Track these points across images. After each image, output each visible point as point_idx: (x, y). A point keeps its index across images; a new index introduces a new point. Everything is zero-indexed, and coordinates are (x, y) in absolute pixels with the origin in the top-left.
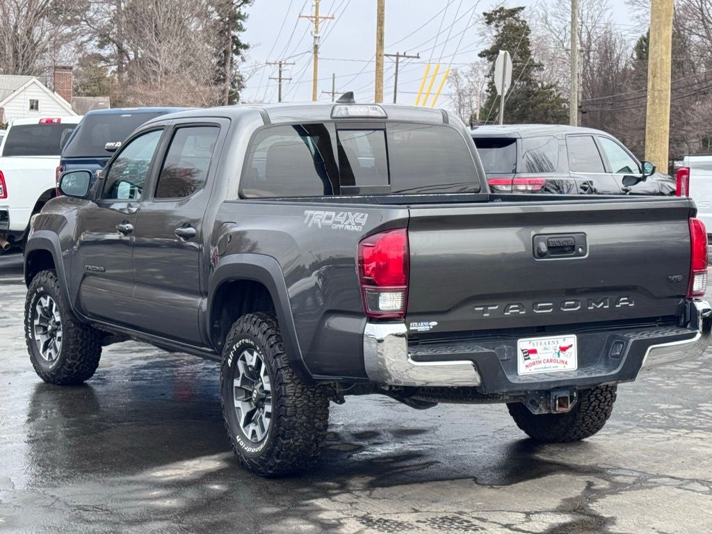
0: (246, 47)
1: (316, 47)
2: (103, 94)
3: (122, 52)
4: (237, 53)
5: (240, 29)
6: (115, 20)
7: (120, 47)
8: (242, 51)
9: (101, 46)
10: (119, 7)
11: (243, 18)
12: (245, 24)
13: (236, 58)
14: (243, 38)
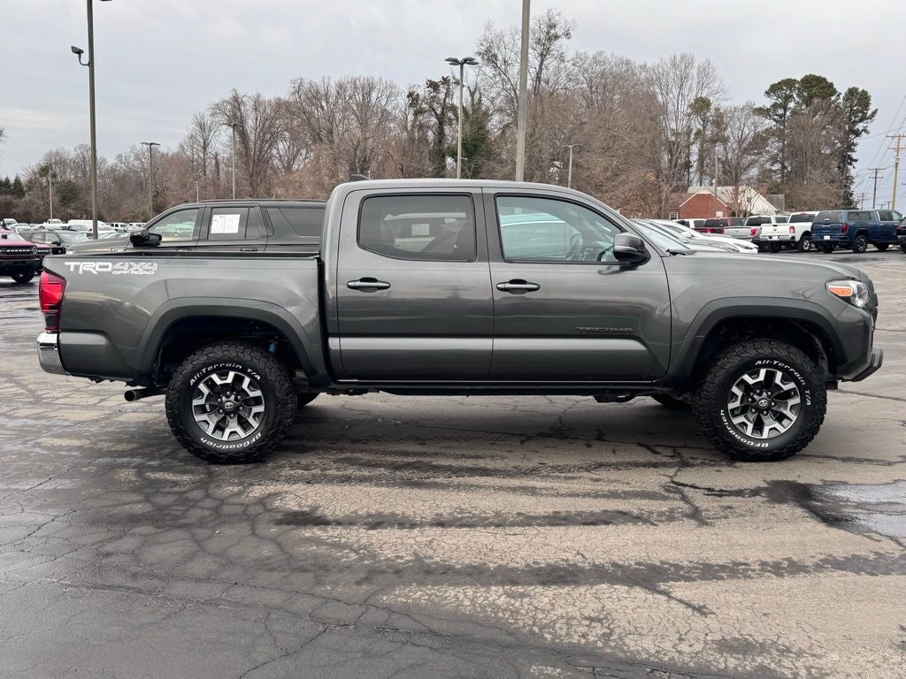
0: (856, 161)
1: (897, 164)
2: (781, 193)
3: (784, 167)
4: (851, 164)
5: (853, 151)
6: (782, 150)
7: (783, 164)
8: (854, 163)
9: (772, 165)
10: (783, 143)
11: (855, 145)
12: (856, 148)
13: (850, 167)
14: (854, 156)
